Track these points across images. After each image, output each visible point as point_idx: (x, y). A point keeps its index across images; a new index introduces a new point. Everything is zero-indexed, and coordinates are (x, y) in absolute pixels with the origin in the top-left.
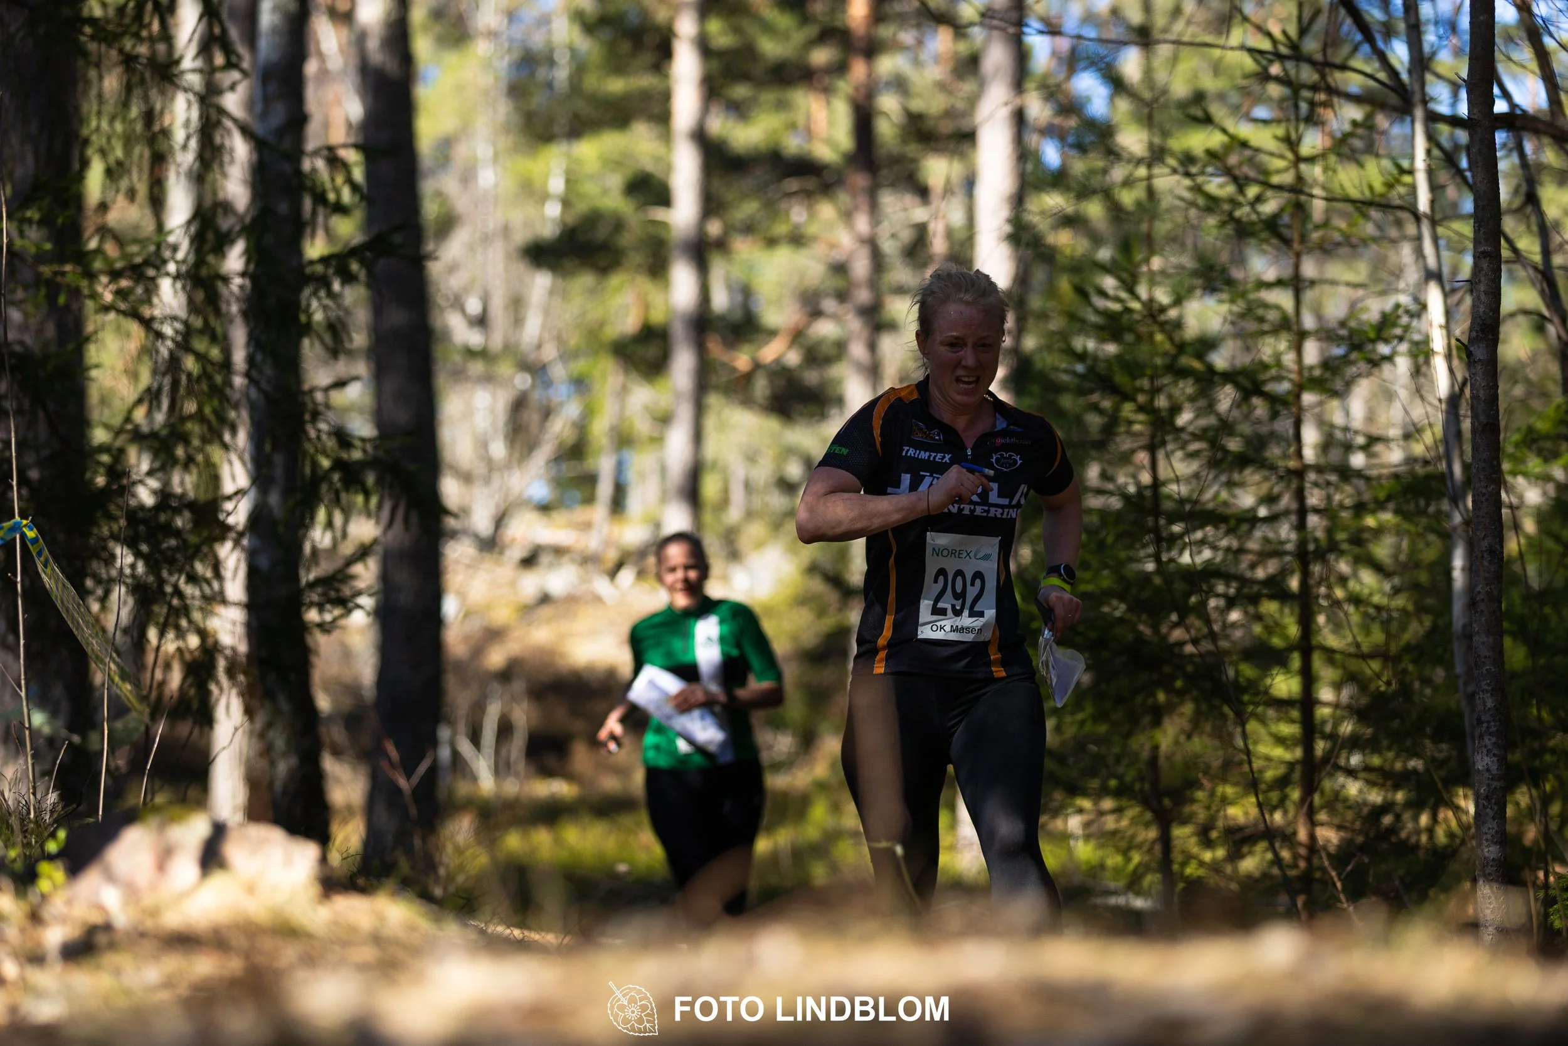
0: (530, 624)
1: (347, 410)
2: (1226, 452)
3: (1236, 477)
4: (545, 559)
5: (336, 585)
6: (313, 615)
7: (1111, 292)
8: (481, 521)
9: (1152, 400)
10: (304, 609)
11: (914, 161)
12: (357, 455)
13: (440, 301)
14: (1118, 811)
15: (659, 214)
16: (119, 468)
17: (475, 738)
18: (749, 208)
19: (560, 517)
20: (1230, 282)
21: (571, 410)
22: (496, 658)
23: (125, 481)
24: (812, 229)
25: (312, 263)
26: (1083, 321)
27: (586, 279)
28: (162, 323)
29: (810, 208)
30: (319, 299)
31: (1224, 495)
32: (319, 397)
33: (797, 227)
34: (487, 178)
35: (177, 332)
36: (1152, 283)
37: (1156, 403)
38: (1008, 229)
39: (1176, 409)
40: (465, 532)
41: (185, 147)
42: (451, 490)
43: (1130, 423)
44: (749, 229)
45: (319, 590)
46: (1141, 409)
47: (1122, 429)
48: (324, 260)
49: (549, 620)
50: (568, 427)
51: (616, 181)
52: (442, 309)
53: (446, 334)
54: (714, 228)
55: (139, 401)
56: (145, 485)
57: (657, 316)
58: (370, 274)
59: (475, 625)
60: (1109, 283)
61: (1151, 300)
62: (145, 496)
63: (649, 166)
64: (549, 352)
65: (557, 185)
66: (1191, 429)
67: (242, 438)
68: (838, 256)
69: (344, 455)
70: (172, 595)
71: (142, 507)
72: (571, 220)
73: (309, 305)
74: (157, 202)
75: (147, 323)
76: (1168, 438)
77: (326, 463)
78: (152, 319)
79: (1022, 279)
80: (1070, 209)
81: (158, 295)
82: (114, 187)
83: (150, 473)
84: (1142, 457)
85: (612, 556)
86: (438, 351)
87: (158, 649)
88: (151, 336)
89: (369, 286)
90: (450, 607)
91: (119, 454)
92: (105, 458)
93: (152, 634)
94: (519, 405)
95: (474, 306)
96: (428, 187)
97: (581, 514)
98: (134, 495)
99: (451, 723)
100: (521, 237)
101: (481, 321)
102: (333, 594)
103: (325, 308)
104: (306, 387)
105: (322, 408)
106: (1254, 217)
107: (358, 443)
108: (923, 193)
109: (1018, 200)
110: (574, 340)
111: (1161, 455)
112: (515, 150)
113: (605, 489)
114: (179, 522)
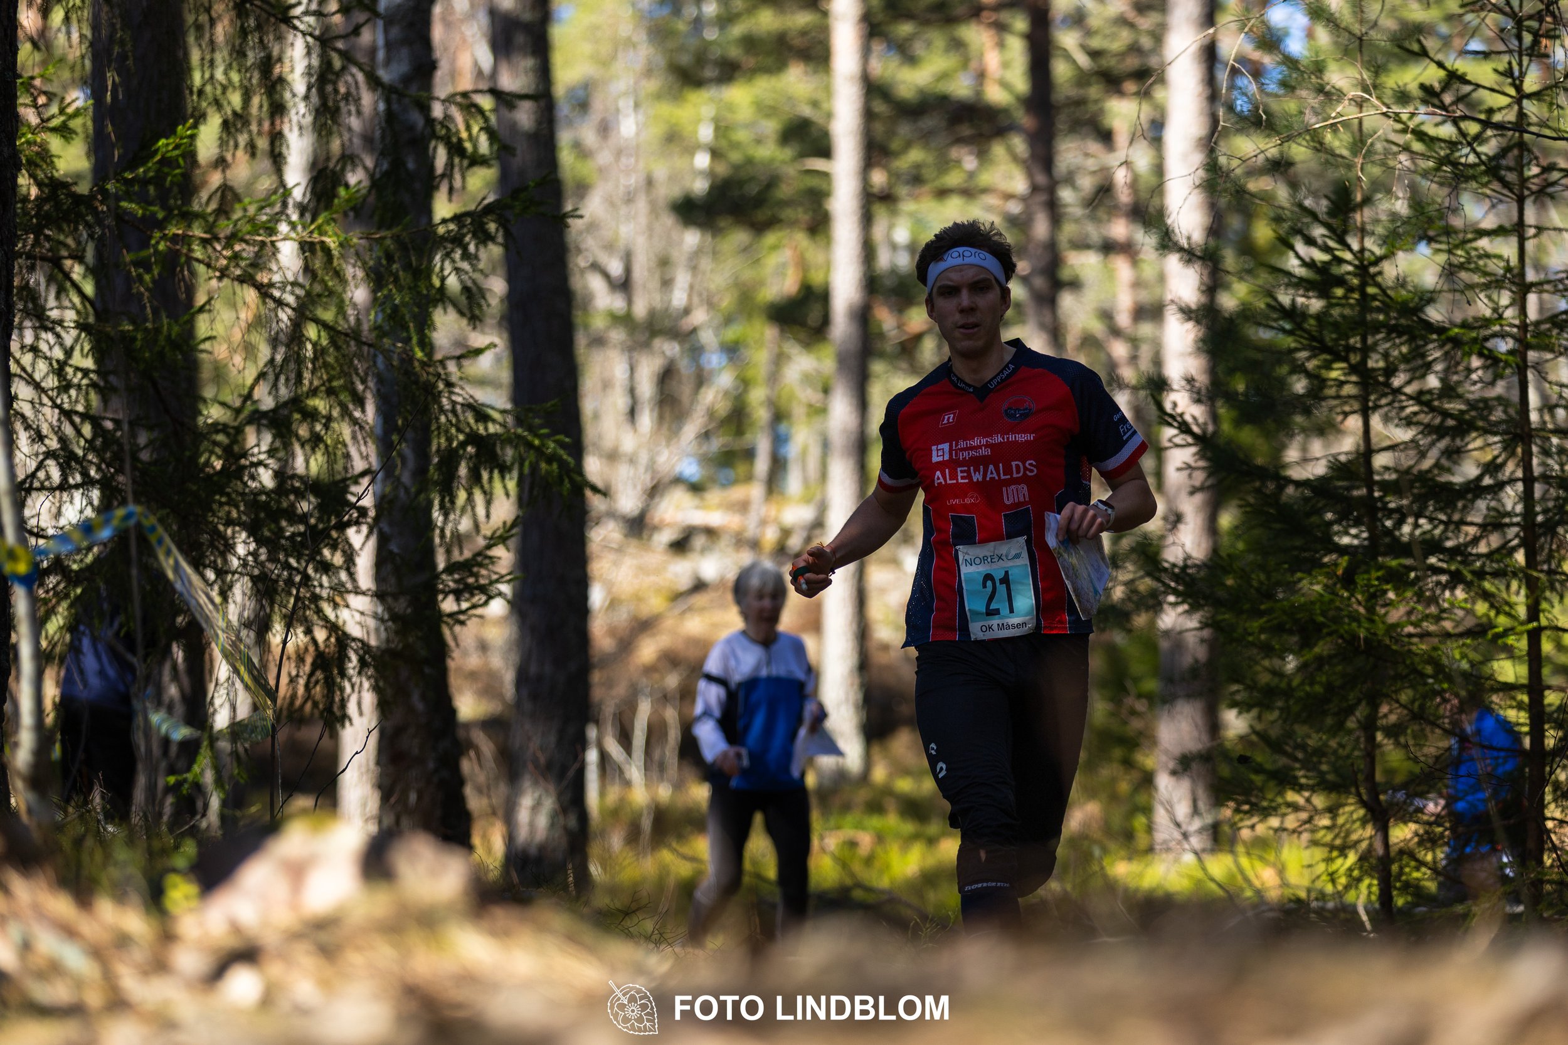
0: (683, 613)
1: (482, 382)
2: (1446, 414)
3: (1458, 442)
4: (699, 541)
5: (475, 569)
6: (448, 605)
7: (1320, 241)
8: (628, 502)
9: (1364, 361)
10: (440, 597)
11: (1096, 101)
12: (492, 428)
13: (581, 262)
14: (1332, 811)
15: (818, 164)
16: (236, 448)
17: (625, 739)
18: (915, 155)
19: (714, 496)
20: (1449, 231)
21: (725, 380)
22: (648, 650)
23: (243, 461)
24: (986, 178)
25: (444, 221)
26: (1289, 274)
27: (739, 237)
28: (283, 289)
29: (983, 155)
30: (453, 261)
31: (1444, 462)
32: (452, 367)
33: (971, 175)
34: (628, 127)
35: (298, 297)
36: (1363, 232)
37: (1371, 364)
38: (1201, 173)
39: (1390, 371)
40: (612, 514)
41: (306, 98)
42: (593, 467)
43: (1341, 384)
44: (916, 179)
45: (456, 576)
46: (1353, 369)
47: (1332, 392)
48: (457, 218)
49: (702, 610)
50: (720, 396)
51: (771, 127)
52: (583, 271)
53: (589, 299)
54: (879, 178)
55: (261, 376)
56: (266, 466)
57: (816, 278)
58: (508, 234)
59: (622, 616)
60: (1318, 232)
61: (1363, 250)
62: (266, 478)
63: (807, 111)
64: (699, 316)
65: (706, 133)
66: (1408, 390)
67: (370, 414)
68: (1015, 208)
69: (482, 431)
70: (300, 584)
71: (263, 490)
72: (722, 169)
73: (442, 269)
74: (277, 159)
75: (264, 291)
76: (1384, 401)
77: (461, 437)
78: (271, 285)
79: (1215, 230)
80: (1273, 152)
81: (277, 261)
82: (232, 143)
83: (271, 452)
84: (1354, 422)
85: (770, 536)
86: (578, 317)
87: (285, 642)
88: (271, 304)
89: (506, 246)
90: (597, 597)
91: (236, 433)
92: (220, 438)
93: (278, 627)
94: (666, 375)
95: (615, 268)
96: (564, 137)
97: (738, 493)
98: (253, 477)
99: (597, 722)
100: (668, 191)
101: (624, 285)
102: (471, 580)
103: (457, 270)
104: (438, 356)
105: (454, 379)
106: (1472, 159)
107: (496, 415)
108: (1106, 137)
109: (1210, 143)
110: (727, 302)
111: (1376, 421)
112: (658, 96)
113: (762, 465)
114: (304, 506)
